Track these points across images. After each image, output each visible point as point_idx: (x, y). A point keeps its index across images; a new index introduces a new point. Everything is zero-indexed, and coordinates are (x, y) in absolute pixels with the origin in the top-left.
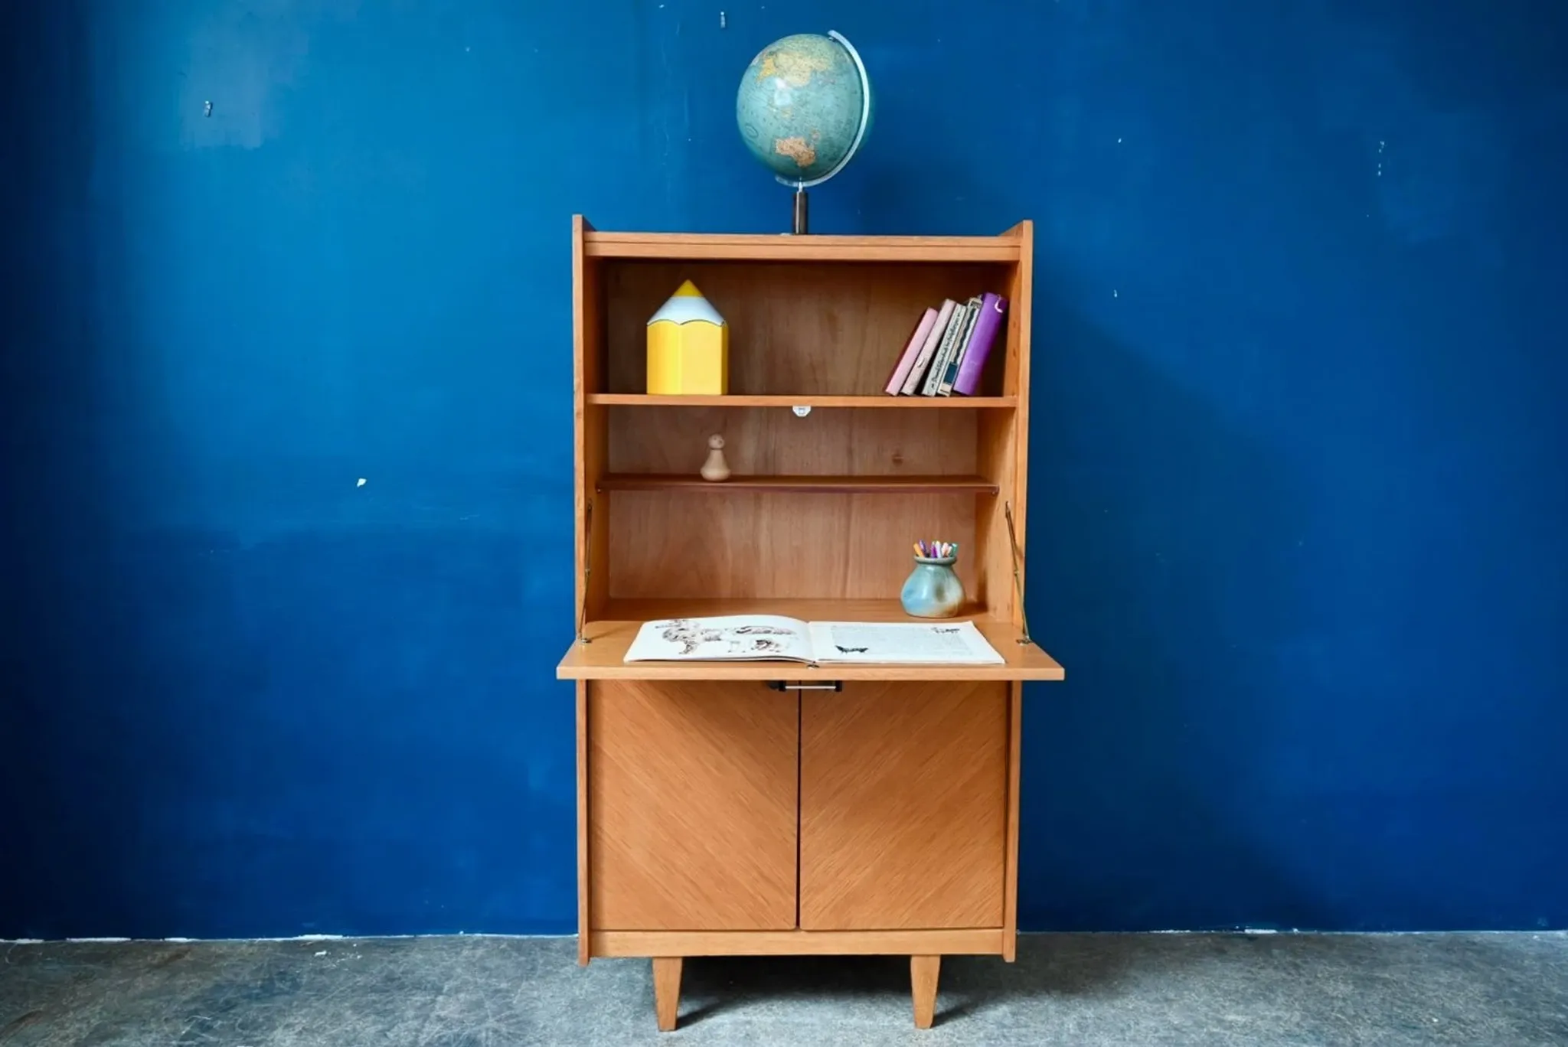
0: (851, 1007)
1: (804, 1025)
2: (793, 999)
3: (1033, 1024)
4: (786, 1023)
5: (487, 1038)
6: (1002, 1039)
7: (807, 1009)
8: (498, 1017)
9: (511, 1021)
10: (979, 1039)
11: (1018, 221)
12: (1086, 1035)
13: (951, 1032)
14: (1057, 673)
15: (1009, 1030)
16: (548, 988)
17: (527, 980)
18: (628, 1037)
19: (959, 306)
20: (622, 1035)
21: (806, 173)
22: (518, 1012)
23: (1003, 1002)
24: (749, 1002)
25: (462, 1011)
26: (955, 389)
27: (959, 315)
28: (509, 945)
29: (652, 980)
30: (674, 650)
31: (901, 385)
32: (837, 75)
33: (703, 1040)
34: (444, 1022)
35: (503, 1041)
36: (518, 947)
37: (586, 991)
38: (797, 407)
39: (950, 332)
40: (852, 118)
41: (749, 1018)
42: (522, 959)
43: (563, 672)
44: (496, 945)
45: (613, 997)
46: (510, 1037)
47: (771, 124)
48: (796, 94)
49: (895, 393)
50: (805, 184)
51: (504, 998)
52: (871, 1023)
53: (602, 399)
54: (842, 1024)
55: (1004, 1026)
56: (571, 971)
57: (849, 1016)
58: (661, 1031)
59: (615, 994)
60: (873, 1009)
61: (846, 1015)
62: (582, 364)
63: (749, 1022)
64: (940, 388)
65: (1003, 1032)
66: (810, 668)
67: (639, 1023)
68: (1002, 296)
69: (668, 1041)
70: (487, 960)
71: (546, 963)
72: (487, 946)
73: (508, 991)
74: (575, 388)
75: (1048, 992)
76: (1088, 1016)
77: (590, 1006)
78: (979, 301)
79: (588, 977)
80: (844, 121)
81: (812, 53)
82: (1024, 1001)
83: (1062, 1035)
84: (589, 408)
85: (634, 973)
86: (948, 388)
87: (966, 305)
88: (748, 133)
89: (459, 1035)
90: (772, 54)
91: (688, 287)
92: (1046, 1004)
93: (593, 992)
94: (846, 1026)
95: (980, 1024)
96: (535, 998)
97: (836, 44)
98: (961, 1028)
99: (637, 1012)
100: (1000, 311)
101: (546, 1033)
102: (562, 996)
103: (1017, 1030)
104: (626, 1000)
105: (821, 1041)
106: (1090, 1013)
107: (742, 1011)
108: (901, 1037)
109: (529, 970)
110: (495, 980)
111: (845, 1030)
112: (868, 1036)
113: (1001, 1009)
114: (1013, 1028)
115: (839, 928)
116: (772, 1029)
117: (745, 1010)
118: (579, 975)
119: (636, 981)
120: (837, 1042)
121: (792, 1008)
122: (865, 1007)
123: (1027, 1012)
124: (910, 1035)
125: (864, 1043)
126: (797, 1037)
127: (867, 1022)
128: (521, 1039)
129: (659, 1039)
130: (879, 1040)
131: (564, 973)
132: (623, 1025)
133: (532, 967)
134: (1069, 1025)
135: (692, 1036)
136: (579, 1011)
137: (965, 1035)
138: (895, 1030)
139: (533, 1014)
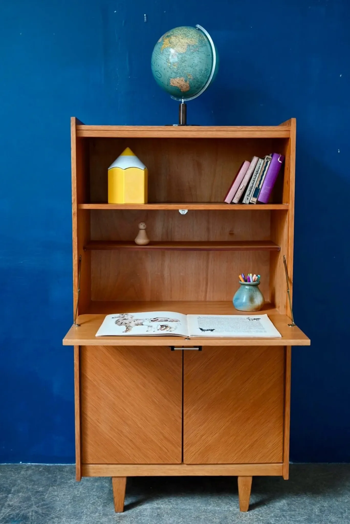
0: (209, 501)
1: (187, 510)
2: (181, 497)
3: (298, 510)
4: (177, 509)
5: (32, 516)
6: (282, 517)
7: (188, 501)
8: (37, 505)
9: (44, 507)
10: (272, 517)
11: (289, 118)
12: (324, 515)
13: (258, 513)
14: (307, 342)
15: (286, 512)
16: (62, 491)
17: (52, 486)
18: (100, 515)
19: (260, 160)
20: (97, 514)
21: (186, 94)
22: (47, 502)
23: (284, 498)
24: (160, 498)
25: (20, 502)
26: (259, 200)
27: (260, 164)
28: (43, 469)
29: (112, 487)
30: (120, 330)
31: (232, 198)
32: (200, 47)
33: (137, 517)
34: (11, 508)
35: (40, 517)
36: (48, 470)
37: (80, 492)
38: (181, 210)
39: (256, 172)
40: (208, 68)
41: (159, 506)
42: (50, 476)
43: (66, 342)
44: (37, 469)
45: (94, 495)
46: (43, 515)
47: (168, 71)
48: (180, 56)
49: (229, 202)
50: (185, 100)
51: (41, 495)
52: (219, 509)
53: (86, 206)
54: (204, 509)
55: (284, 511)
56: (74, 482)
57: (208, 505)
58: (116, 512)
59: (95, 493)
60: (220, 501)
61: (206, 504)
62: (76, 190)
63: (159, 508)
64: (251, 200)
65: (283, 513)
66: (186, 340)
67: (106, 508)
68: (281, 154)
69: (119, 517)
70: (33, 476)
71: (61, 478)
72: (33, 469)
73: (42, 492)
74: (73, 202)
75: (305, 493)
76: (325, 506)
77: (82, 500)
78: (270, 157)
79: (81, 485)
80: (204, 69)
81: (188, 36)
82: (293, 498)
83: (312, 515)
84: (79, 210)
85: (104, 483)
86: (255, 200)
87: (264, 159)
88: (157, 76)
89: (18, 514)
90: (168, 36)
91: (128, 151)
92: (304, 499)
93: (84, 493)
94: (206, 510)
95: (272, 509)
96: (55, 496)
97: (199, 31)
98: (263, 511)
99: (105, 503)
100: (280, 162)
101: (60, 513)
102: (69, 495)
103: (290, 512)
104: (100, 497)
105: (194, 517)
106: (326, 504)
107: (156, 502)
108: (233, 516)
109: (53, 481)
110: (36, 486)
111: (206, 512)
112: (217, 515)
113: (282, 502)
114: (288, 512)
115: (202, 463)
116: (170, 511)
117: (157, 502)
118: (77, 484)
119: (104, 487)
120: (202, 518)
121: (180, 501)
122: (216, 501)
123: (295, 503)
124: (238, 515)
125: (215, 519)
126: (182, 516)
127: (217, 508)
128: (48, 516)
129: (115, 516)
130: (222, 517)
131: (70, 483)
132: (98, 509)
133: (54, 480)
134: (315, 510)
135: (132, 515)
136: (77, 502)
137: (264, 515)
138: (230, 512)
139: (54, 503)
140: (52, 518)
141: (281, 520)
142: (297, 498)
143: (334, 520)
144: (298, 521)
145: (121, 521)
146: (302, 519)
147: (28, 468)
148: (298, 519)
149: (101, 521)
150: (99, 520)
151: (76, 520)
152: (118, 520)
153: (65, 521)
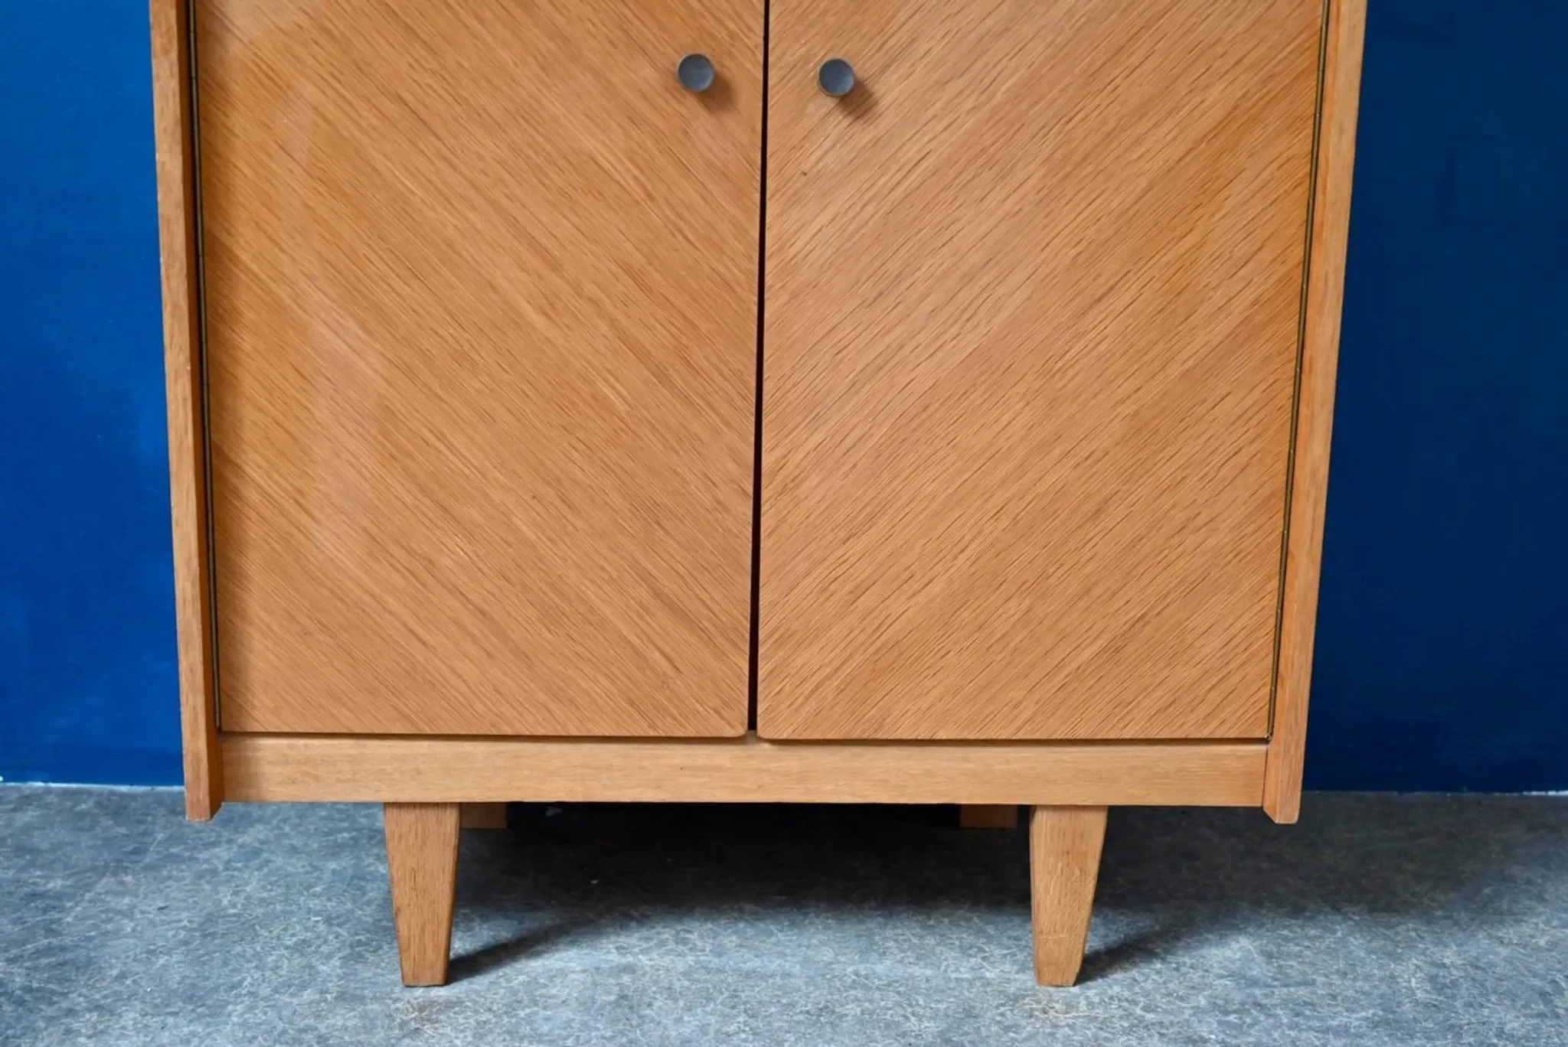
0: (877, 938)
1: (765, 977)
2: (736, 920)
3: (1320, 979)
4: (719, 971)
6: (1254, 1013)
7: (773, 939)
8: (15, 952)
9: (44, 961)
12: (1459, 1004)
13: (1127, 994)
15: (1267, 991)
16: (161, 891)
17: (115, 874)
18: (326, 1001)
20: (308, 995)
22: (68, 940)
23: (1241, 931)
24: (633, 924)
28: (98, 804)
33: (511, 1009)
36: (118, 810)
37: (248, 898)
41: (630, 959)
42: (123, 830)
44: (68, 804)
45: (309, 911)
46: (27, 997)
51: (46, 910)
52: (929, 972)
54: (857, 974)
55: (1254, 983)
56: (226, 858)
57: (874, 956)
58: (408, 986)
59: (315, 904)
60: (931, 941)
61: (864, 953)
63: (629, 969)
65: (1253, 995)
67: (359, 966)
69: (421, 1010)
70: (37, 833)
71: (170, 840)
72: (48, 806)
73: (60, 896)
75: (1337, 909)
76: (1446, 961)
77: (247, 929)
79: (259, 869)
82: (1285, 927)
83: (1399, 1004)
85: (371, 860)
92: (1339, 934)
93: (262, 900)
94: (867, 977)
95: (1195, 976)
96: (120, 912)
98: (1149, 985)
99: (360, 943)
101: (121, 988)
102: (186, 909)
103: (1285, 990)
104: (338, 917)
105: (808, 1012)
106: (1450, 955)
107: (613, 943)
108: (1002, 1005)
109: (127, 853)
110: (38, 873)
111: (865, 987)
112: (921, 1002)
113: (1235, 946)
114: (1275, 987)
115: (855, 736)
116: (686, 983)
117: (623, 940)
118: (239, 865)
119: (368, 877)
120: (846, 1015)
121: (734, 938)
122: (911, 937)
123: (1301, 951)
124: (1027, 1000)
125: (913, 1019)
126: (745, 1003)
127: (916, 971)
128: (51, 1004)
129: (399, 1005)
130: (950, 1013)
131: (206, 861)
132: (318, 973)
133: (135, 848)
134: (1410, 982)
135: (486, 999)
136: (217, 942)
137: (1162, 1002)
138: (989, 989)
139: (103, 945)
140: (70, 1012)
141: (1251, 1026)
142: (1302, 927)
143: (1516, 1025)
144: (1338, 1032)
145: (428, 1028)
146: (1354, 1020)
147: (27, 800)
148: (1334, 1023)
149: (322, 1029)
150: (311, 1022)
151: (191, 1021)
152: (413, 1025)
153: (130, 1028)
